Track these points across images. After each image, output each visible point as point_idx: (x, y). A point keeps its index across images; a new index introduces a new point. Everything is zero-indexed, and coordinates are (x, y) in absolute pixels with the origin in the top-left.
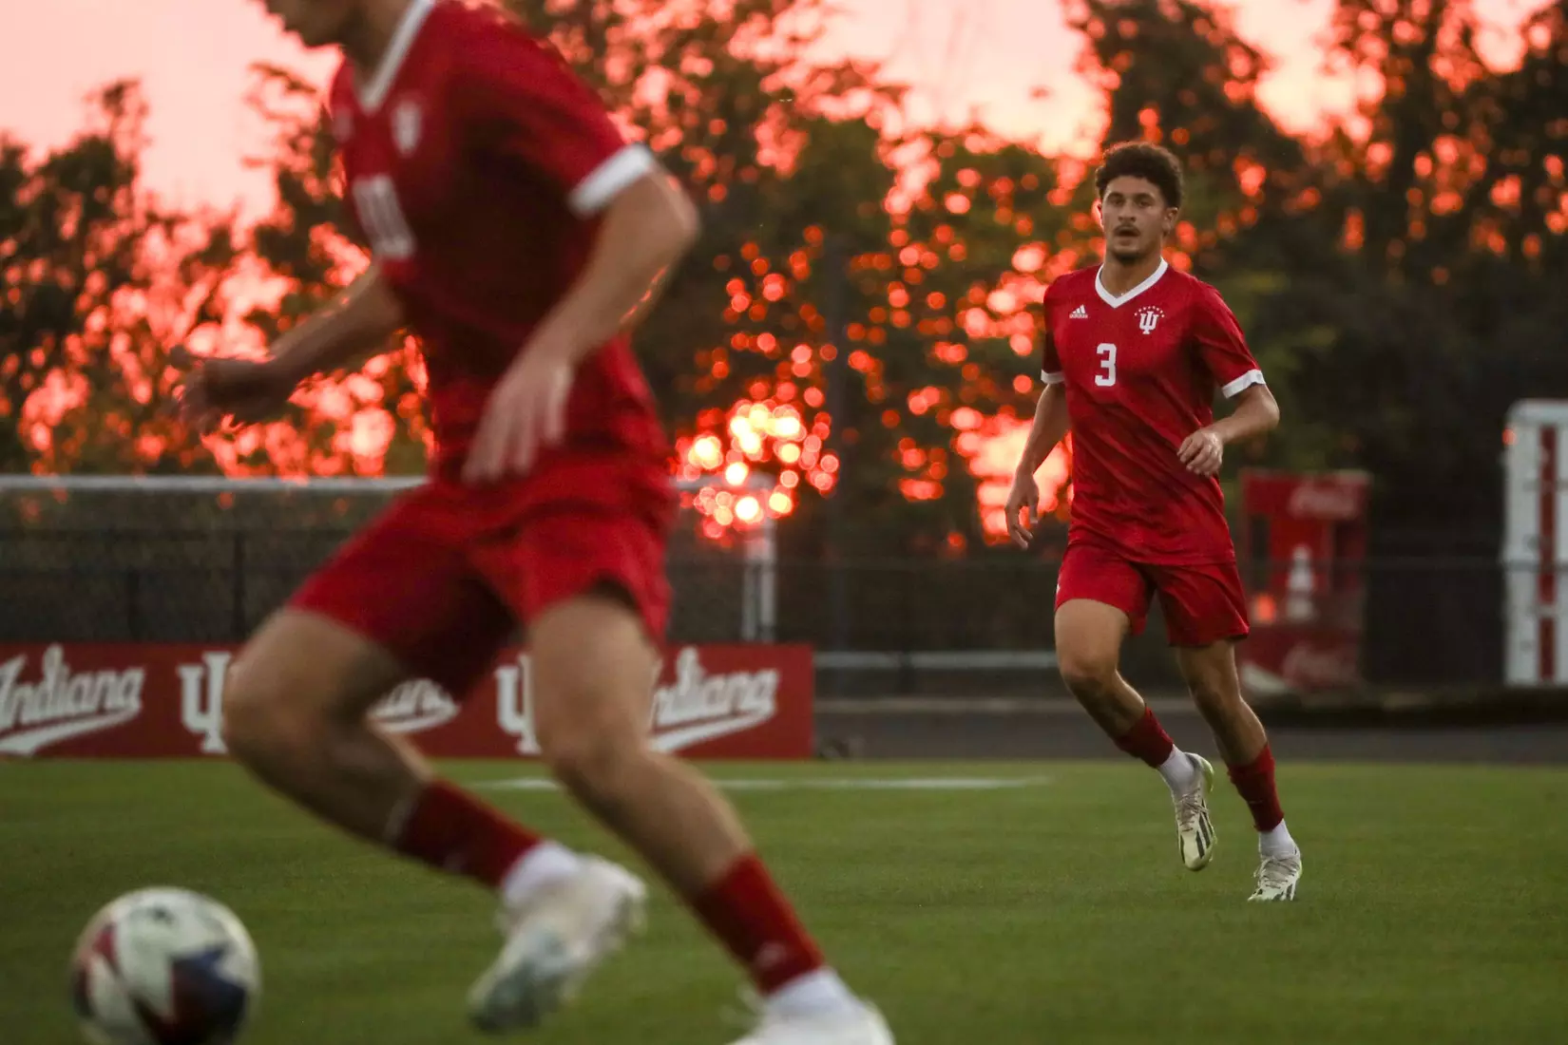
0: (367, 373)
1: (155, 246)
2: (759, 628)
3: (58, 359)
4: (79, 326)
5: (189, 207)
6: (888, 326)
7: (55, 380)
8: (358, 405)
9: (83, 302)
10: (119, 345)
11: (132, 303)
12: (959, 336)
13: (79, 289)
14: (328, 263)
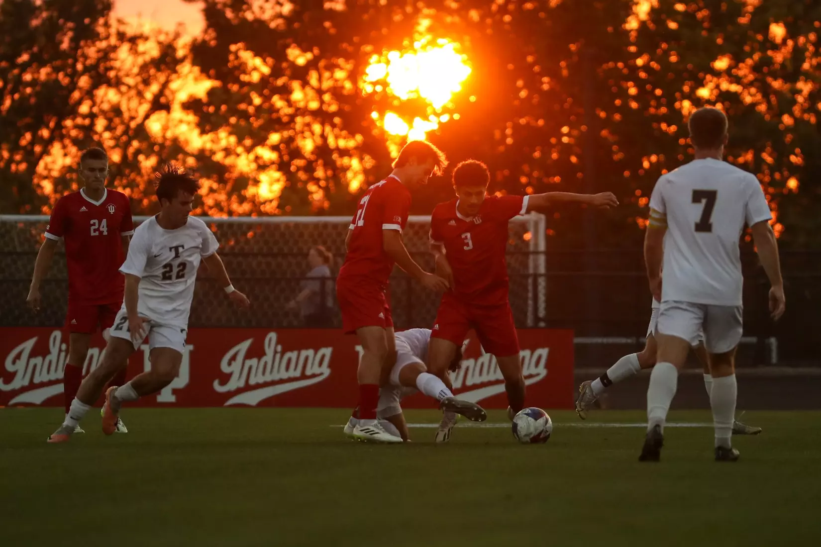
0: (267, 145)
1: (124, 58)
2: (537, 319)
3: (58, 134)
4: (73, 112)
5: (147, 28)
6: (624, 109)
7: (56, 149)
8: (262, 167)
9: (76, 95)
10: (100, 124)
11: (108, 96)
12: (675, 116)
13: (73, 86)
14: (242, 68)
